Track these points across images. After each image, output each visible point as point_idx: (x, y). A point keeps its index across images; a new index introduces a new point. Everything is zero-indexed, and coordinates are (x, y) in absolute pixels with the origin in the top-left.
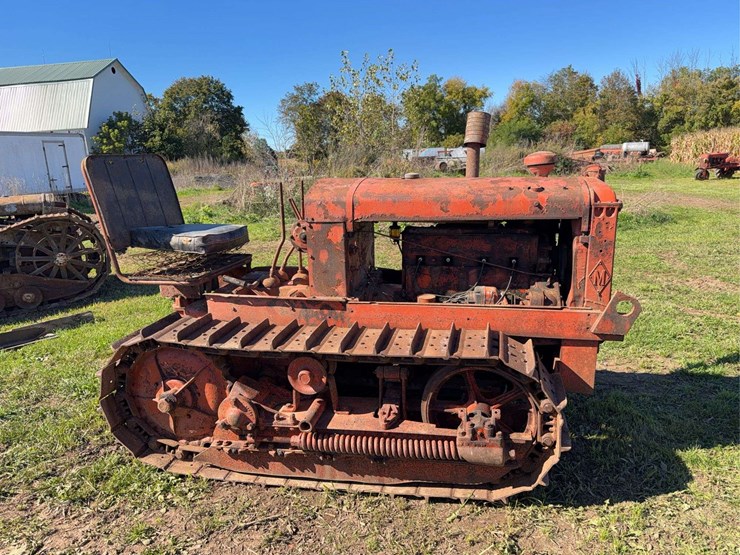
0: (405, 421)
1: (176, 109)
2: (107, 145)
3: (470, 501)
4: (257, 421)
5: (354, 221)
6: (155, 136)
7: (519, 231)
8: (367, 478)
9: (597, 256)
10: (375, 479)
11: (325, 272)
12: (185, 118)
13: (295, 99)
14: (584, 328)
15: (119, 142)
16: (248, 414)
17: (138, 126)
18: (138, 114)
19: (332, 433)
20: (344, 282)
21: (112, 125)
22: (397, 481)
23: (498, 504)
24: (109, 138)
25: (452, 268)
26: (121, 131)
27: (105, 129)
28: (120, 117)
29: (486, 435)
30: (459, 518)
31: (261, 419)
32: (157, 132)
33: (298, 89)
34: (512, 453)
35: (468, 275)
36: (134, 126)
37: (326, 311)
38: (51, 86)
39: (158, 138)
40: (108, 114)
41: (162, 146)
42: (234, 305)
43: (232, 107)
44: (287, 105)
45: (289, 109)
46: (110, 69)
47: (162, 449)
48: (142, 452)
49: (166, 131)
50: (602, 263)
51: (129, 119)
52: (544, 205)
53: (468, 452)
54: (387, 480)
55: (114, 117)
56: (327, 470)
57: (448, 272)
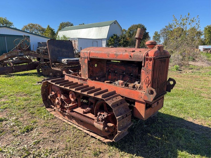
0: (90, 113)
1: (130, 33)
2: (110, 42)
3: (99, 140)
4: (61, 104)
5: (89, 58)
6: (122, 40)
7: (133, 65)
8: (81, 126)
9: (147, 74)
10: (82, 127)
11: (84, 71)
12: (132, 36)
13: (165, 30)
14: (140, 97)
15: (113, 42)
16: (59, 102)
17: (119, 37)
18: (119, 34)
19: (74, 111)
20: (87, 74)
21: (112, 37)
22: (86, 129)
23: (104, 143)
24: (111, 41)
25: (116, 74)
26: (114, 39)
27: (110, 38)
28: (114, 35)
29: (100, 121)
30: (94, 143)
31: (63, 104)
32: (122, 39)
33: (166, 27)
34: (106, 128)
35: (120, 77)
36: (117, 38)
37: (84, 81)
38: (100, 28)
39: (122, 41)
40: (112, 34)
41: (123, 43)
42: (69, 77)
43: (146, 32)
44: (162, 32)
45: (163, 33)
46: (114, 23)
47: (51, 108)
48: (47, 107)
49: (125, 39)
50: (148, 77)
51: (116, 36)
52: (132, 56)
53: (96, 124)
54: (85, 128)
55: (113, 35)
56: (74, 121)
57: (115, 75)
